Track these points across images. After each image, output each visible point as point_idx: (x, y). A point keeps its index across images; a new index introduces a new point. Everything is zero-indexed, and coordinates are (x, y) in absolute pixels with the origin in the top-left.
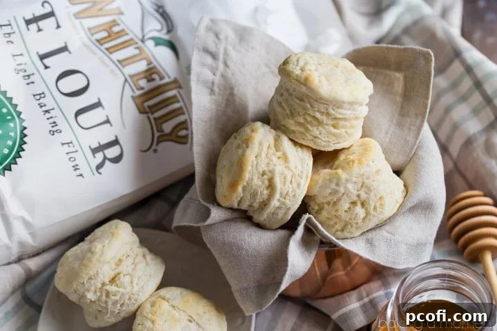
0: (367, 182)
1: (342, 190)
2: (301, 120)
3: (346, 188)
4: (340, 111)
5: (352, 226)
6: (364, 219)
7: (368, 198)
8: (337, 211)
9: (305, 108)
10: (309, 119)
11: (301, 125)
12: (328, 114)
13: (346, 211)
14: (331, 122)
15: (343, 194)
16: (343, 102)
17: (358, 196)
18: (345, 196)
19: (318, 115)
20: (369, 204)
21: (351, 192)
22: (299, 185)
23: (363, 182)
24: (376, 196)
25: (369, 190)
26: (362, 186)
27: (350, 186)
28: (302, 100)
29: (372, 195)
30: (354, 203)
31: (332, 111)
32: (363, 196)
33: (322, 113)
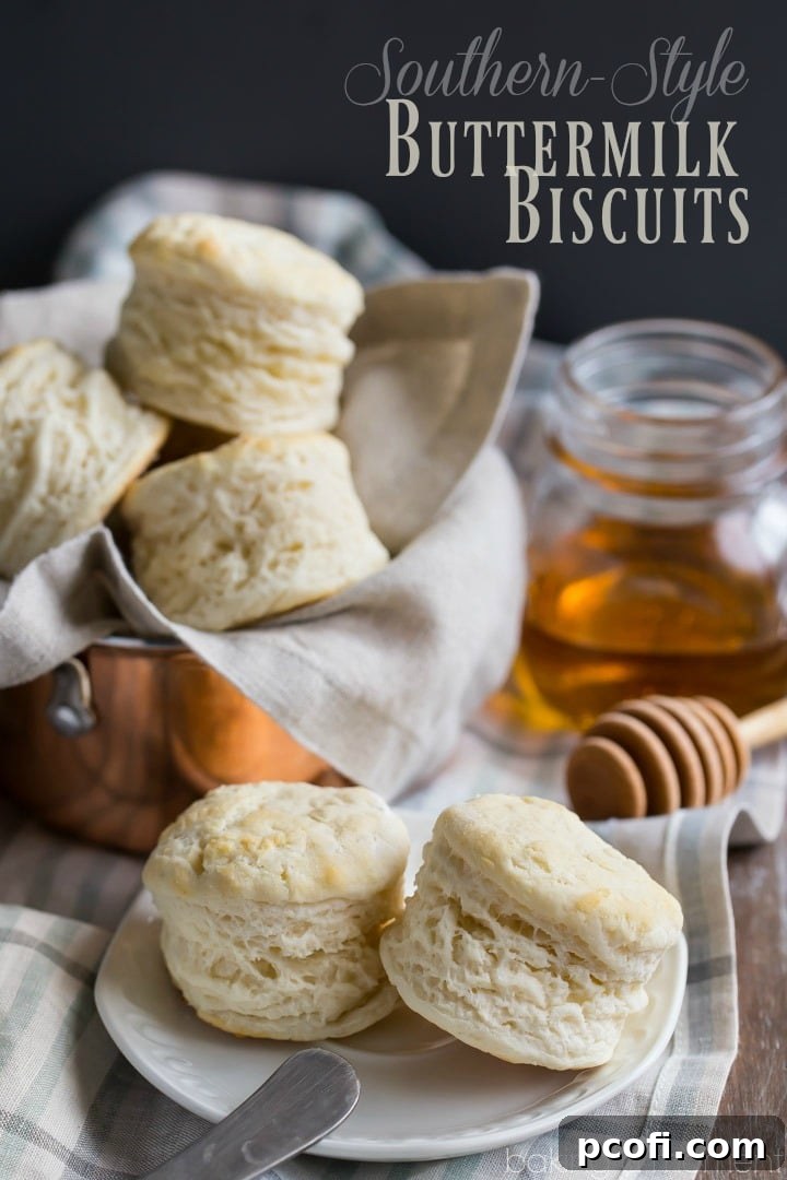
0: (268, 497)
1: (201, 503)
2: (189, 354)
3: (211, 499)
4: (285, 326)
5: (208, 599)
6: (240, 586)
7: (262, 539)
8: (182, 557)
9: (198, 322)
10: (209, 349)
11: (186, 367)
12: (256, 335)
13: (203, 564)
14: (262, 359)
15: (205, 516)
16: (293, 302)
17: (240, 528)
18: (206, 524)
19: (231, 338)
20: (262, 553)
21: (223, 515)
22: (100, 474)
23: (258, 498)
24: (282, 537)
25: (268, 518)
26: (254, 506)
27: (223, 498)
28: (189, 302)
29: (274, 531)
30: (225, 547)
31: (265, 327)
32: (252, 527)
33: (240, 333)
